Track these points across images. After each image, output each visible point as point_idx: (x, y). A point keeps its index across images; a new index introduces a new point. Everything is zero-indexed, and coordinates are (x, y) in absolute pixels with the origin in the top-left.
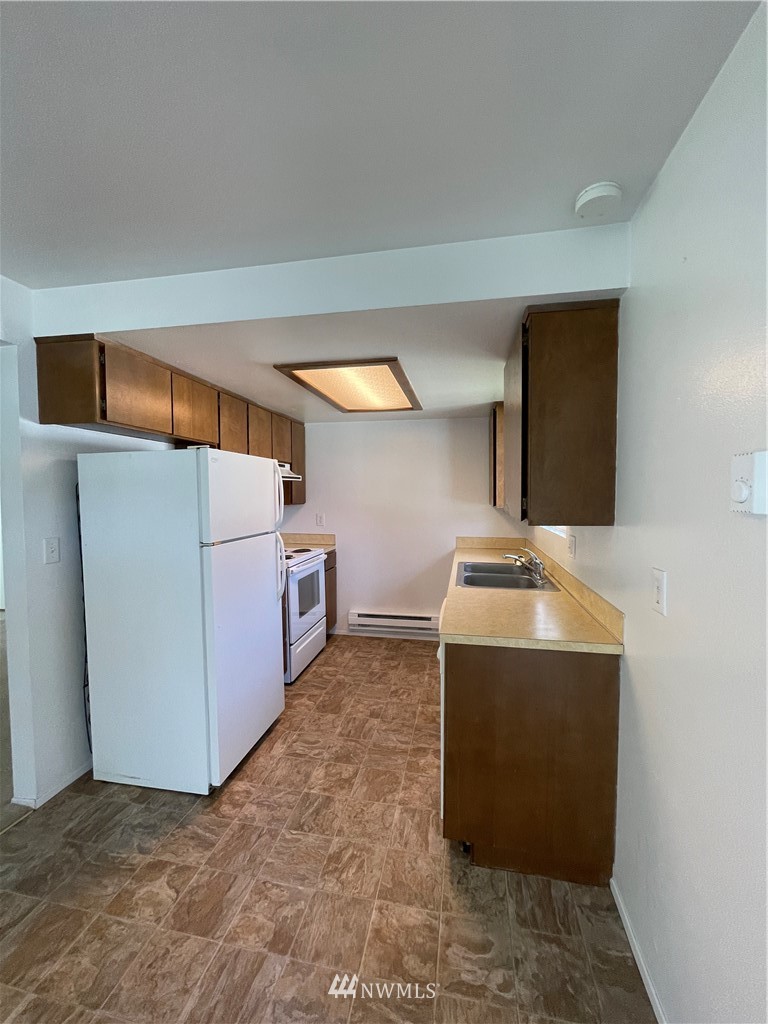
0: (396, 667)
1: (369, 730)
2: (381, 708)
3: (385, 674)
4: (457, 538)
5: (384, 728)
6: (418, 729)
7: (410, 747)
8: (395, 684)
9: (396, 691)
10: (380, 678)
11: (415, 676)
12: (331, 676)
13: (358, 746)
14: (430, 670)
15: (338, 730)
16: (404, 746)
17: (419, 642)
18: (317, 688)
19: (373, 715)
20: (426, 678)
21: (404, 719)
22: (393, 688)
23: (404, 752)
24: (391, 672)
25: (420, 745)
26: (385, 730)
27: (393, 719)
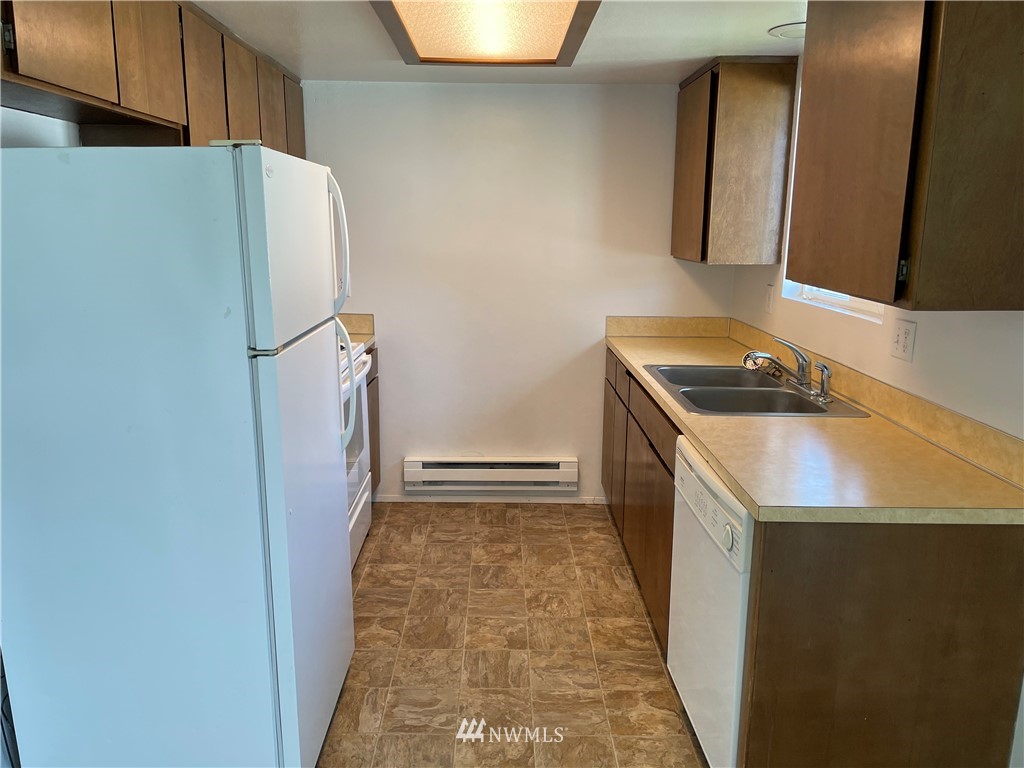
0: (516, 555)
1: (520, 672)
2: (522, 630)
3: (502, 569)
4: (607, 317)
5: (543, 664)
6: (603, 661)
7: (602, 693)
8: (527, 586)
9: (536, 598)
10: (495, 576)
11: (556, 569)
12: (405, 580)
13: (512, 699)
14: (577, 555)
15: (464, 676)
16: (591, 693)
17: (537, 506)
18: (391, 604)
19: (515, 643)
20: (578, 572)
21: (571, 646)
22: (528, 593)
23: (596, 701)
24: (512, 564)
25: (619, 688)
26: (547, 669)
27: (552, 647)
